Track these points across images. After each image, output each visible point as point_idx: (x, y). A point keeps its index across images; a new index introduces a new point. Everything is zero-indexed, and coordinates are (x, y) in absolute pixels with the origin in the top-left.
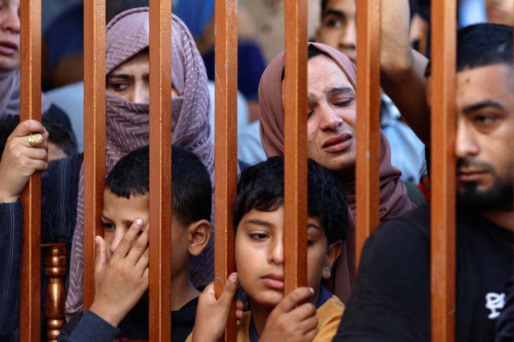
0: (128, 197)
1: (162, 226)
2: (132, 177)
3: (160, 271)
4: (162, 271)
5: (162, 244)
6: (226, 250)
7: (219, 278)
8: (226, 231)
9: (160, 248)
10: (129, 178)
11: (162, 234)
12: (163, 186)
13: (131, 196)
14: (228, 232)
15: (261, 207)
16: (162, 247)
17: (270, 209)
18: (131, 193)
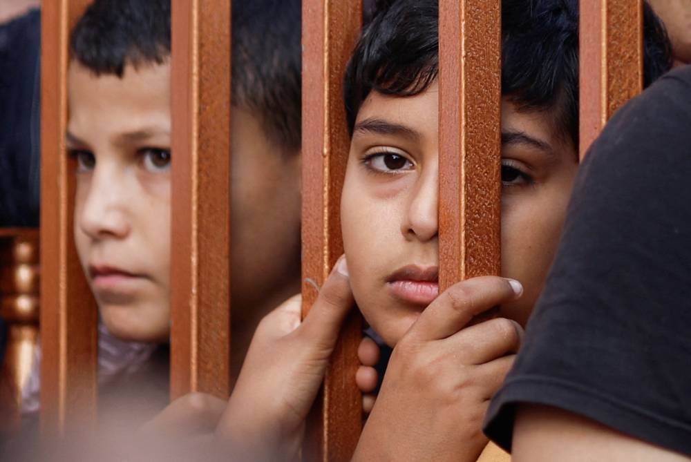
0: (119, 72)
1: (200, 148)
2: (130, 18)
3: (194, 273)
4: (199, 274)
5: (199, 199)
6: (326, 203)
7: (309, 280)
8: (326, 151)
9: (194, 208)
10: (122, 21)
11: (199, 170)
12: (200, 38)
13: (129, 70)
14: (331, 152)
15: (387, 86)
16: (200, 207)
17: (409, 90)
18: (128, 60)
